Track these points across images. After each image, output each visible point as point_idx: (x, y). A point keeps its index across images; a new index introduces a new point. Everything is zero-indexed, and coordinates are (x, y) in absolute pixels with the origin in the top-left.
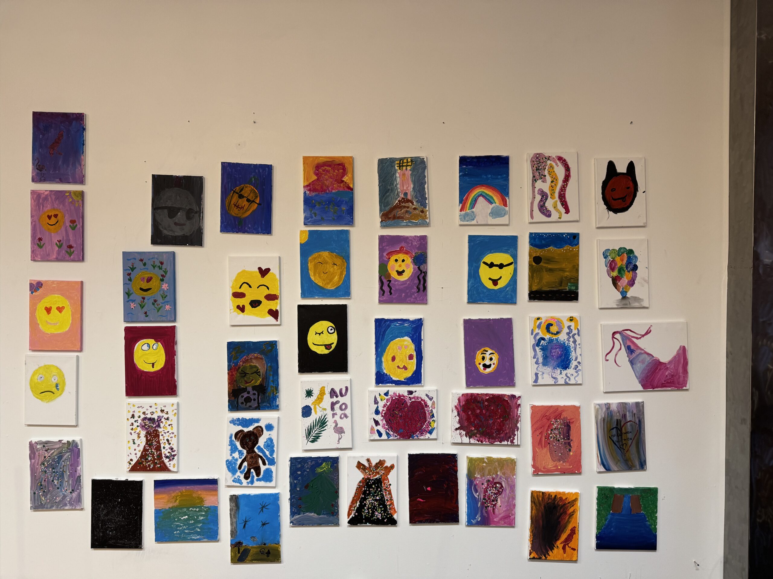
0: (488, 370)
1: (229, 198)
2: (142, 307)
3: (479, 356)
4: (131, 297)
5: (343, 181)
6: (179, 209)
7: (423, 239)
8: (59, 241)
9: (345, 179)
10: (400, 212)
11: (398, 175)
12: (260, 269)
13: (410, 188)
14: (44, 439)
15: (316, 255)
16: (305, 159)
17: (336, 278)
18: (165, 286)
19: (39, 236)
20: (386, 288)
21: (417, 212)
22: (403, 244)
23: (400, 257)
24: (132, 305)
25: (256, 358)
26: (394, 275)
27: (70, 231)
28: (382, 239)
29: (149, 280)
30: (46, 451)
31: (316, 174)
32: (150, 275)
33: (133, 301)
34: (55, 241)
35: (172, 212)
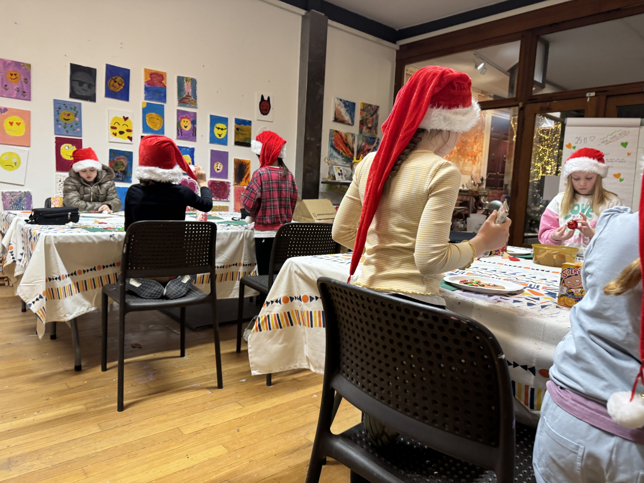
0: (219, 171)
1: (109, 81)
2: (65, 128)
3: (215, 165)
4: (59, 122)
5: (162, 83)
6: (85, 83)
7: (195, 114)
8: (18, 88)
9: (163, 82)
10: (186, 101)
11: (185, 84)
12: (124, 117)
13: (190, 91)
14: (11, 191)
15: (149, 114)
16: (146, 70)
17: (158, 126)
18: (77, 119)
19: (5, 84)
20: (180, 133)
21: (193, 102)
22: (187, 115)
23: (186, 120)
24: (60, 126)
25: (123, 158)
26: (183, 127)
27: (24, 84)
28: (178, 111)
29: (69, 115)
30: (12, 196)
31: (151, 77)
32: (69, 113)
33: (60, 124)
34: (15, 88)
35: (81, 84)
